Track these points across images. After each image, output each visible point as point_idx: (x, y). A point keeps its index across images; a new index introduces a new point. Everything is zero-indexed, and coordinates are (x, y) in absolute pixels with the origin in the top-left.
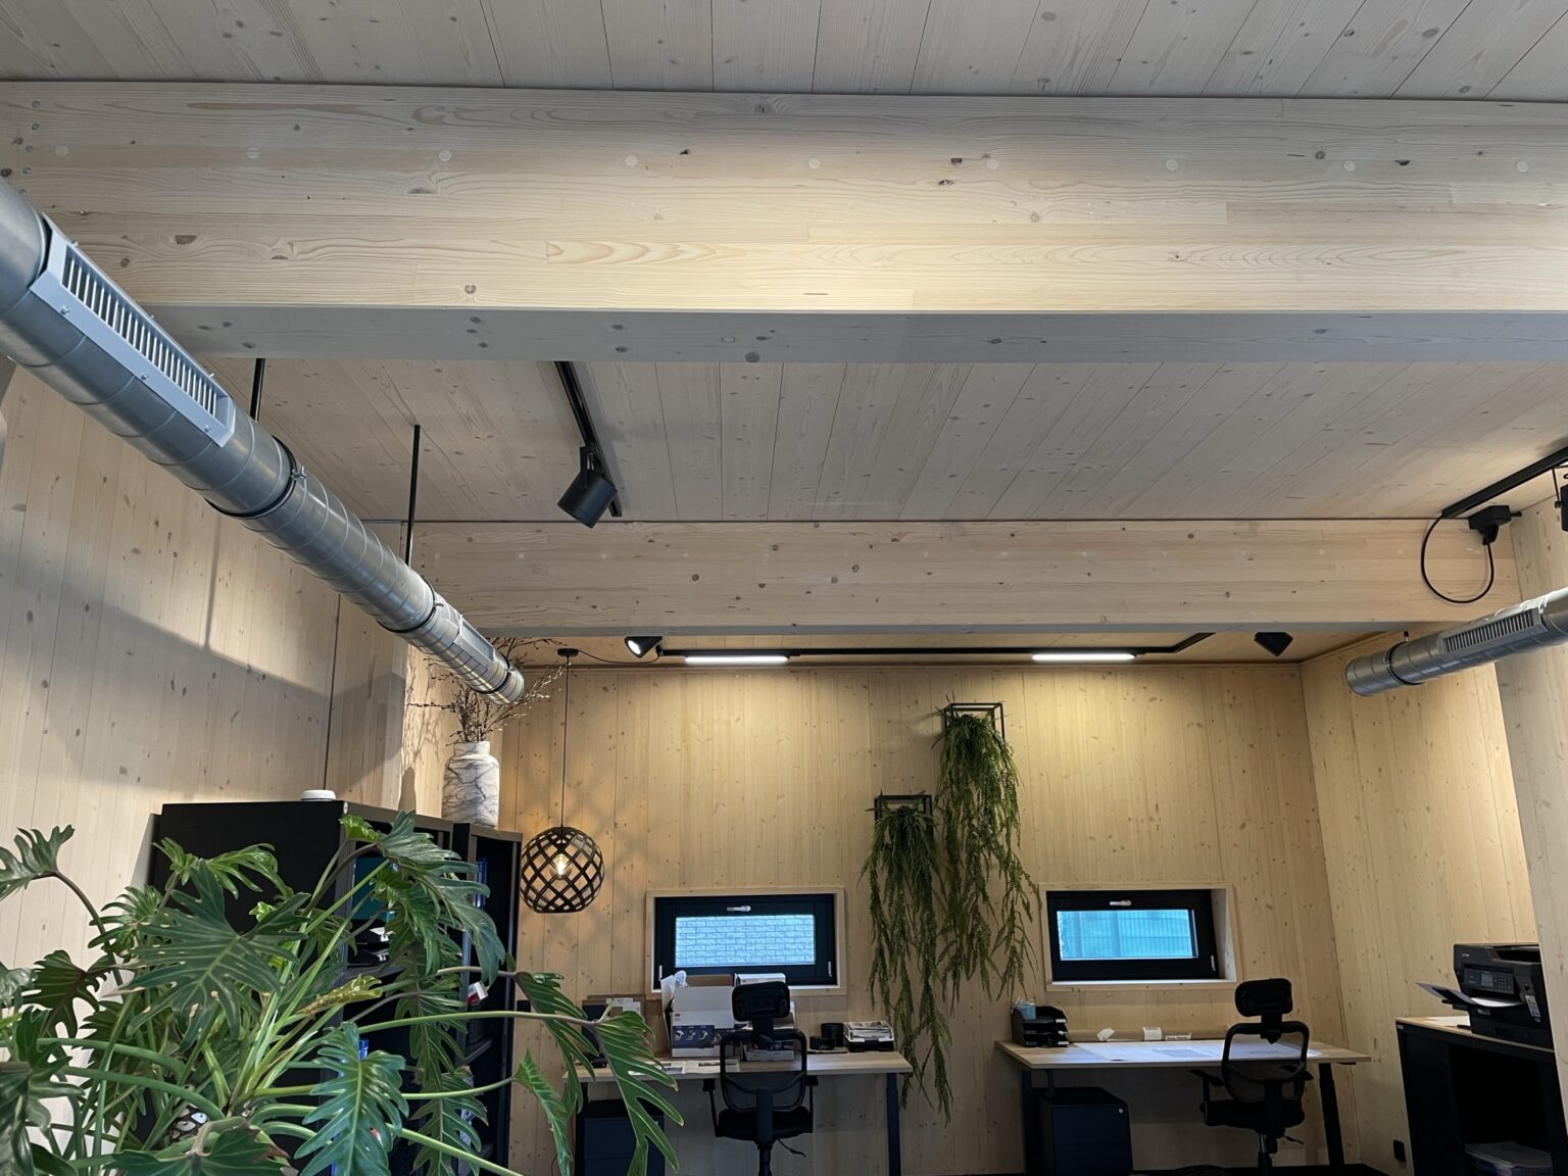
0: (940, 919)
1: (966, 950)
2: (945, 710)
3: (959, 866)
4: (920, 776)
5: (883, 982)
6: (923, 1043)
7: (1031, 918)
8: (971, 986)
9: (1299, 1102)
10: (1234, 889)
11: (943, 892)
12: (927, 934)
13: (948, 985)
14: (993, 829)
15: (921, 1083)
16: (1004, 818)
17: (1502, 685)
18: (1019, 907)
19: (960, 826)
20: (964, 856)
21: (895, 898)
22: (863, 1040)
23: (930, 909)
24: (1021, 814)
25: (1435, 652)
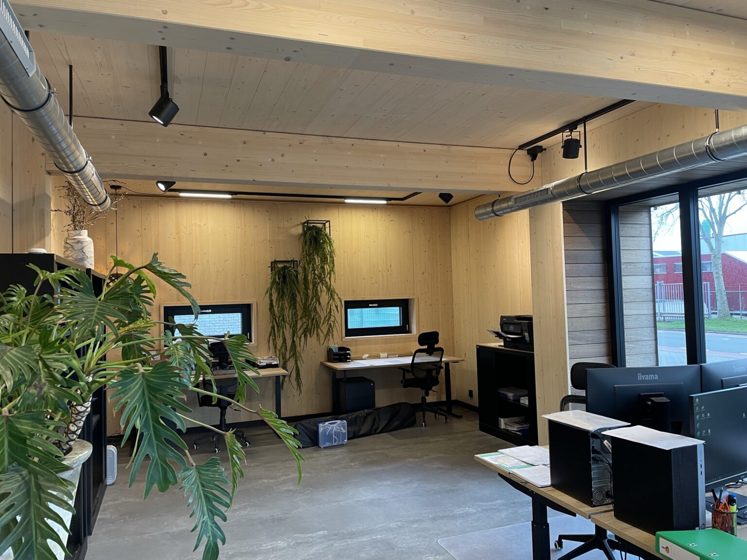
0: (300, 313)
1: (310, 325)
2: (304, 223)
3: (309, 291)
4: (292, 252)
5: (274, 340)
6: (291, 364)
7: (338, 311)
8: (312, 340)
9: (437, 378)
10: (418, 299)
11: (302, 302)
12: (294, 319)
13: (302, 340)
14: (324, 275)
15: (289, 380)
16: (329, 270)
17: (530, 217)
18: (333, 307)
19: (310, 274)
20: (311, 286)
21: (280, 305)
22: (265, 364)
23: (295, 309)
24: (336, 269)
25: (510, 203)
